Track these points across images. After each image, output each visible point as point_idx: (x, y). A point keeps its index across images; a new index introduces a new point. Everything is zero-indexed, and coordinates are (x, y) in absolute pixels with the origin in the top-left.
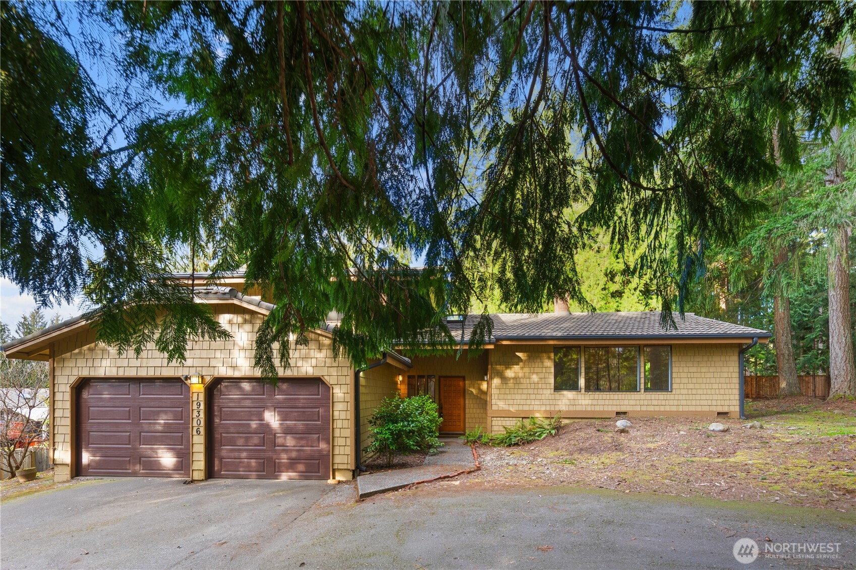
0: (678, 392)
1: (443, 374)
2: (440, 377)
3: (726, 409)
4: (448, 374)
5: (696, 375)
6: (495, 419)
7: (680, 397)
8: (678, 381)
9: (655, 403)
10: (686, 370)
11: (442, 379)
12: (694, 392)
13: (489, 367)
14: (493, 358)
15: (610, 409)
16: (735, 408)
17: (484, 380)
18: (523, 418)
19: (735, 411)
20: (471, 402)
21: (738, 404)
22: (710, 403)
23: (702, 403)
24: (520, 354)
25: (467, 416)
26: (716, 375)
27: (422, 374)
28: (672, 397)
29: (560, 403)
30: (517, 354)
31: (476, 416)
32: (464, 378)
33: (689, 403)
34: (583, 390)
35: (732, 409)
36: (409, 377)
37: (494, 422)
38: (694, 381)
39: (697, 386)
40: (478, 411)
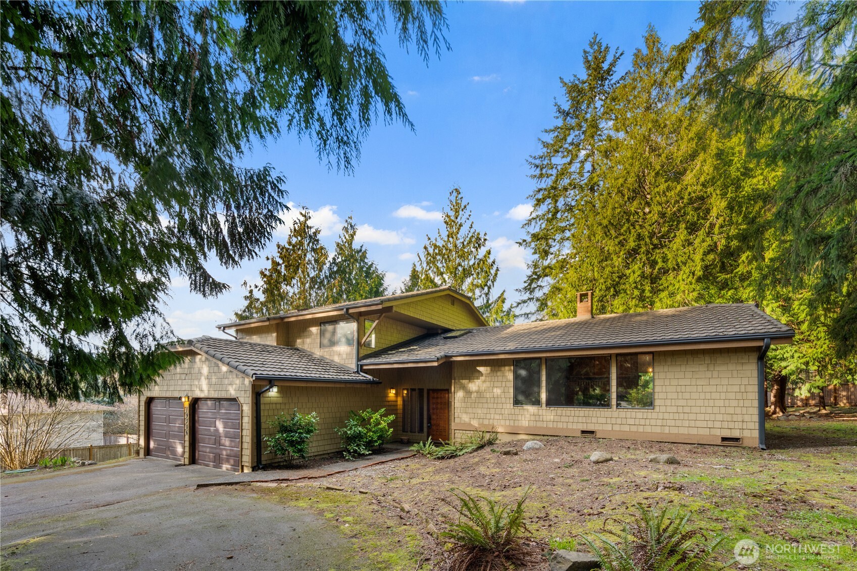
0: (663, 409)
1: (431, 387)
2: (428, 390)
3: (736, 434)
4: (435, 388)
5: (688, 389)
6: (458, 431)
7: (666, 416)
8: (662, 396)
9: (631, 422)
10: (674, 382)
11: (431, 392)
12: (687, 410)
13: (453, 381)
14: (456, 373)
15: (575, 427)
16: (751, 432)
18: (484, 432)
19: (753, 438)
21: (757, 427)
22: (710, 424)
23: (699, 424)
24: (481, 369)
26: (720, 388)
27: (413, 387)
28: (654, 415)
29: (520, 418)
30: (478, 368)
32: (448, 391)
33: (679, 423)
34: (544, 405)
35: (747, 434)
36: (404, 390)
37: (456, 435)
38: (687, 396)
39: (691, 403)
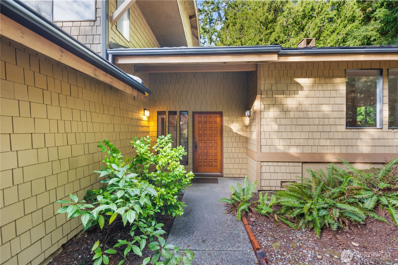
1: (198, 110)
2: (194, 113)
4: (203, 110)
6: (265, 164)
11: (196, 116)
17: (245, 115)
18: (303, 163)
20: (229, 140)
24: (301, 81)
25: (225, 155)
27: (173, 109)
29: (359, 143)
30: (297, 79)
31: (235, 155)
32: (221, 114)
34: (386, 127)
36: (159, 113)
37: (263, 168)
40: (237, 150)
